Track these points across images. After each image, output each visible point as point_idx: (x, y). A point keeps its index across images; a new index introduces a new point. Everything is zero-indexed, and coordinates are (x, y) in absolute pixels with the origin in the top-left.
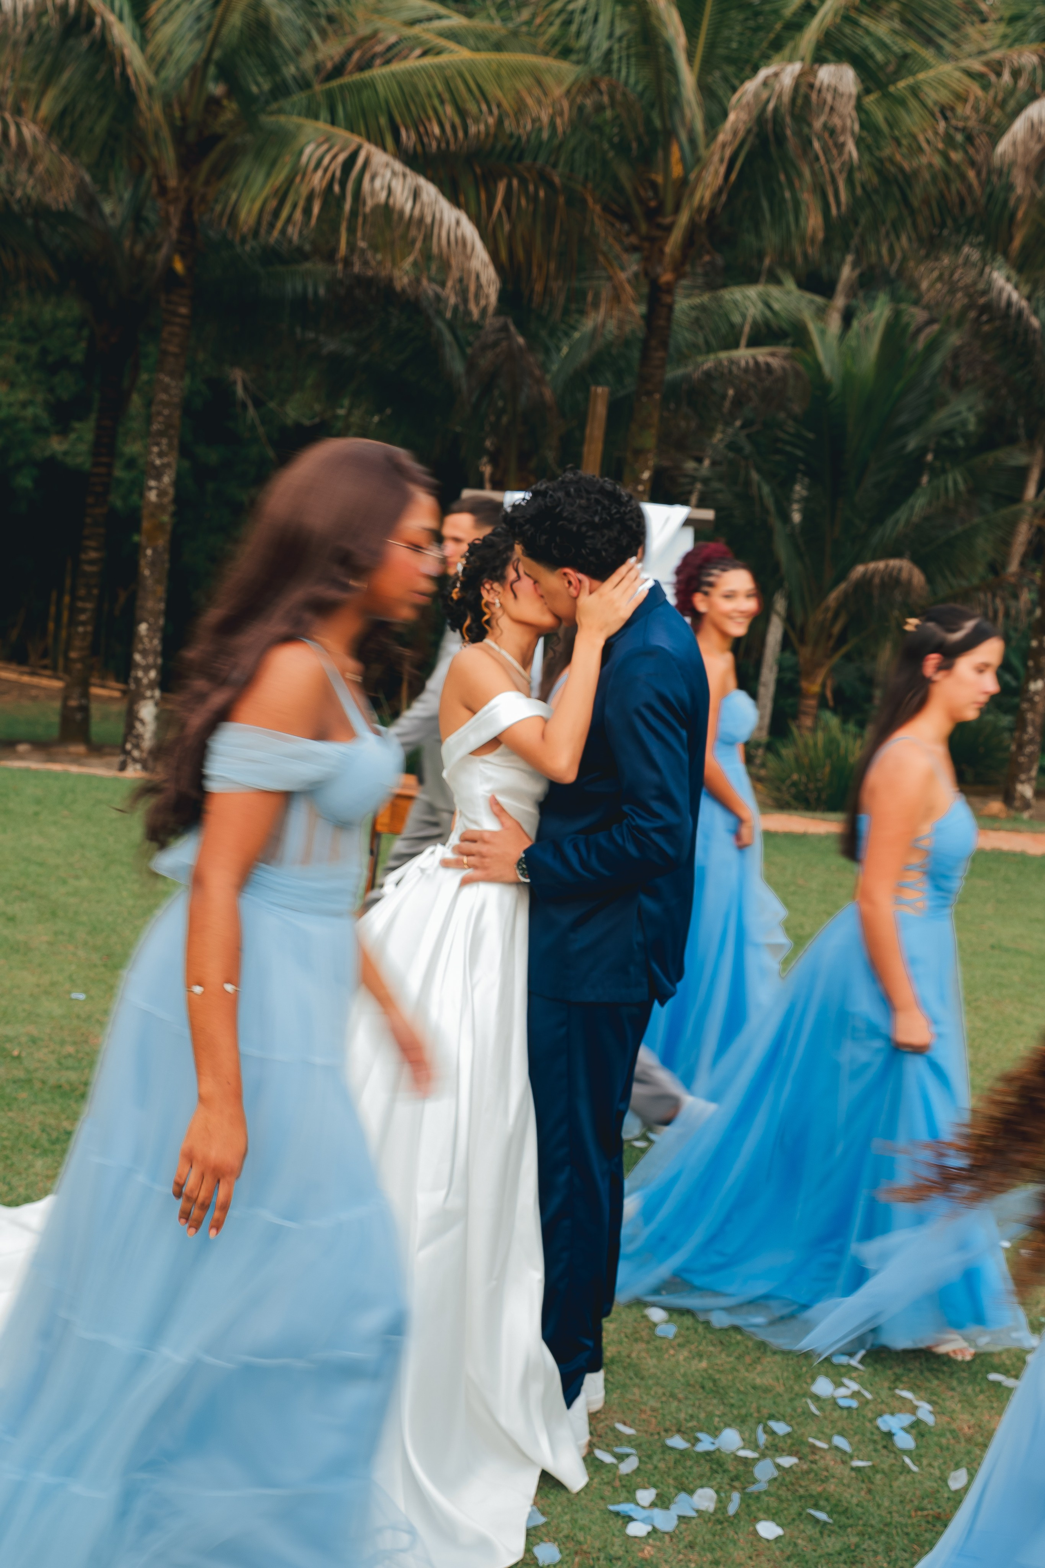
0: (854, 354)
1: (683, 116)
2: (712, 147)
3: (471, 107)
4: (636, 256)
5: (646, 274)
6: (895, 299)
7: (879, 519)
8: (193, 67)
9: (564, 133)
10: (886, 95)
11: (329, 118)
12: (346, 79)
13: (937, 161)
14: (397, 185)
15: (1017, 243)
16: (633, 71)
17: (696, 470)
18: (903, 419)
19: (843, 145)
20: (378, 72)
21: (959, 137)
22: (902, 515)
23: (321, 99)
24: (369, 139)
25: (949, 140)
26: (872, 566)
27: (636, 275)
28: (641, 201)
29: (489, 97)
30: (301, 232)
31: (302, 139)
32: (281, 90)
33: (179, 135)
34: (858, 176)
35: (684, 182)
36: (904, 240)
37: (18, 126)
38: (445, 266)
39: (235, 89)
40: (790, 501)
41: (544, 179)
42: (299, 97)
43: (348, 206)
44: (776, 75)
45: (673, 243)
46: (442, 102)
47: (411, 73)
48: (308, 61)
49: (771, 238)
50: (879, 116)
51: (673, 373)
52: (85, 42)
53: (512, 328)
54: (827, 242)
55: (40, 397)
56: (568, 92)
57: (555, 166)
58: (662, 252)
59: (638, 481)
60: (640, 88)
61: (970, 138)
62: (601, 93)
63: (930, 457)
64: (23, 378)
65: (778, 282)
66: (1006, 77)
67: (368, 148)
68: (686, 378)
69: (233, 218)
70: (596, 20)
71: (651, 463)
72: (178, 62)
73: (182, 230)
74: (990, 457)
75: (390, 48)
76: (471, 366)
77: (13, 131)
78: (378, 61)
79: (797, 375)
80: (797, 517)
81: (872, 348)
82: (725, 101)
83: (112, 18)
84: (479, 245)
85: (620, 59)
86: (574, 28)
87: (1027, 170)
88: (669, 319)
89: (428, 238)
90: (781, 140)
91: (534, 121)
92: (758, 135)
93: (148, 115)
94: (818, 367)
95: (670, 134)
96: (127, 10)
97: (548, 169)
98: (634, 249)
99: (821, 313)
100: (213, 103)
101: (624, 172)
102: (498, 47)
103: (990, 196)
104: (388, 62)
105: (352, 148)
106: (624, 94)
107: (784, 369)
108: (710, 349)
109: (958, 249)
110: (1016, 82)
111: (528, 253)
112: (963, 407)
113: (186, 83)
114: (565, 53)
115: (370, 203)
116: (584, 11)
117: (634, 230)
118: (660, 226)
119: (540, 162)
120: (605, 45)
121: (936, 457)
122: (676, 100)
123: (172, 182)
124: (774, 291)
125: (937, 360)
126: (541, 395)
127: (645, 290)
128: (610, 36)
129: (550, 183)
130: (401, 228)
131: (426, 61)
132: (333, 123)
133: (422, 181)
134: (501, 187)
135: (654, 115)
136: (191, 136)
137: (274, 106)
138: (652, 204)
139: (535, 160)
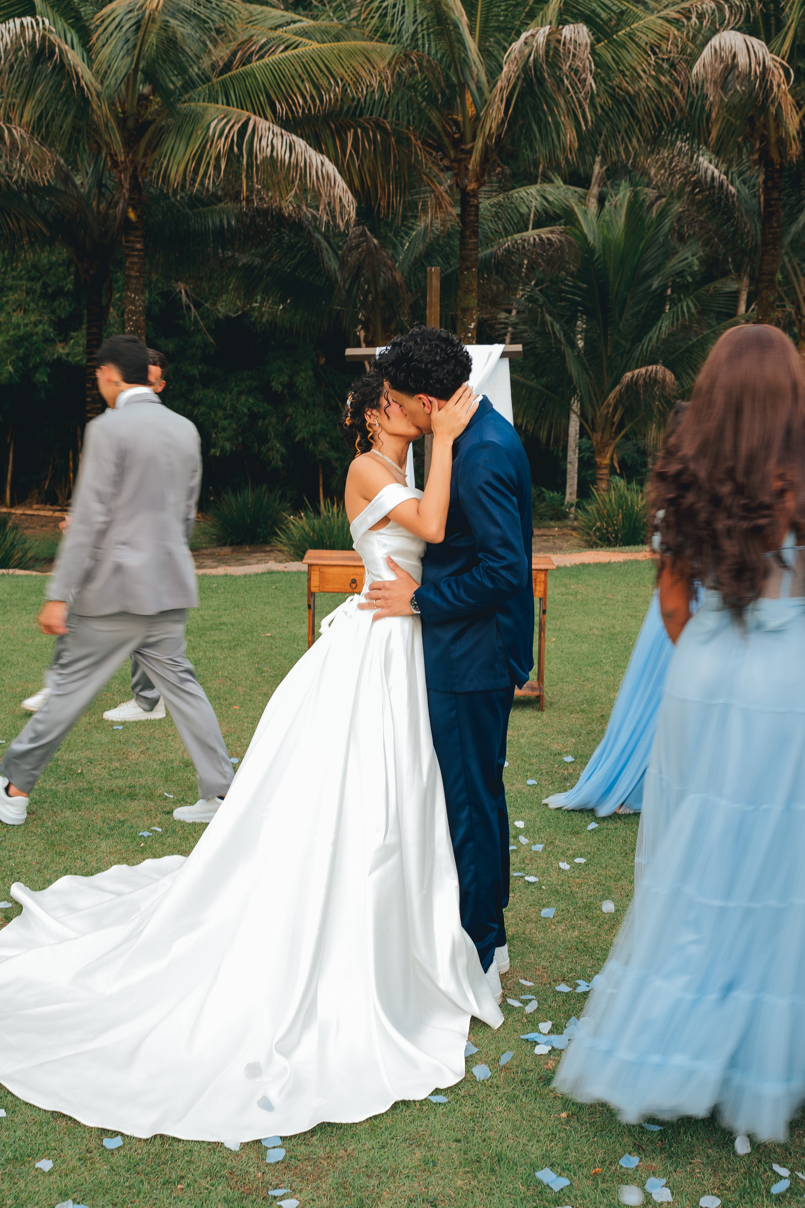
0: (609, 225)
1: (471, 72)
2: (494, 90)
3: (323, 82)
4: (450, 173)
5: (458, 186)
6: (633, 184)
7: (638, 339)
8: (127, 76)
9: (389, 93)
10: (611, 42)
11: (225, 101)
12: (234, 72)
13: (652, 84)
14: (277, 142)
15: (714, 134)
16: (433, 44)
17: (506, 318)
18: (647, 267)
19: (585, 80)
20: (255, 64)
21: (666, 66)
22: (654, 334)
23: (218, 87)
24: (255, 114)
25: (658, 68)
26: (636, 371)
27: (451, 187)
28: (448, 135)
29: (334, 73)
30: (214, 183)
31: (208, 118)
32: (189, 85)
33: (122, 123)
34: (597, 100)
35: (477, 118)
36: (634, 141)
37: (10, 130)
38: (317, 195)
39: (158, 88)
40: (575, 334)
41: (379, 127)
42: (203, 88)
43: (245, 160)
44: (533, 36)
45: (474, 162)
46: (303, 81)
47: (278, 63)
48: (206, 63)
49: (542, 151)
50: (608, 57)
51: (483, 253)
52: (50, 66)
53: (368, 233)
54: (581, 148)
55: (46, 317)
56: (389, 64)
57: (385, 117)
58: (467, 169)
59: (468, 330)
60: (439, 56)
61: (673, 66)
62: (413, 62)
63: (669, 292)
64: (32, 306)
65: (551, 181)
66: (694, 19)
67: (254, 118)
68: (494, 255)
69: (166, 178)
70: (403, 12)
71: (475, 317)
72: (115, 73)
73: (130, 191)
74: (711, 287)
75: (261, 48)
76: (343, 263)
77: (8, 134)
78: (255, 58)
79: (570, 243)
80: (581, 344)
81: (621, 220)
82: (500, 58)
83: (66, 48)
84: (339, 179)
85: (423, 35)
86: (389, 18)
87: (715, 83)
88: (477, 215)
89: (303, 176)
90: (541, 81)
91: (368, 87)
92: (525, 80)
93: (99, 113)
94: (585, 237)
95: (464, 85)
96: (76, 41)
97: (382, 119)
98: (448, 169)
99: (583, 200)
100: (143, 99)
101: (434, 116)
102: (337, 38)
103: (692, 104)
104: (262, 57)
105: (243, 120)
106: (428, 61)
107: (560, 241)
108: (507, 233)
109: (673, 144)
110: (701, 23)
111: (374, 180)
112: (689, 254)
113: (123, 87)
114: (384, 37)
115: (260, 157)
116: (394, 6)
117: (446, 156)
118: (462, 151)
119: (375, 116)
120: (412, 29)
121: (672, 292)
122: (465, 62)
123: (121, 158)
124: (548, 187)
125: (667, 223)
126: (394, 278)
127: (458, 197)
128: (415, 22)
129: (384, 130)
130: (284, 172)
131: (288, 53)
132: (228, 104)
133: (294, 137)
134: (350, 136)
135: (451, 74)
136: (131, 124)
137: (186, 97)
138: (456, 136)
139: (371, 114)
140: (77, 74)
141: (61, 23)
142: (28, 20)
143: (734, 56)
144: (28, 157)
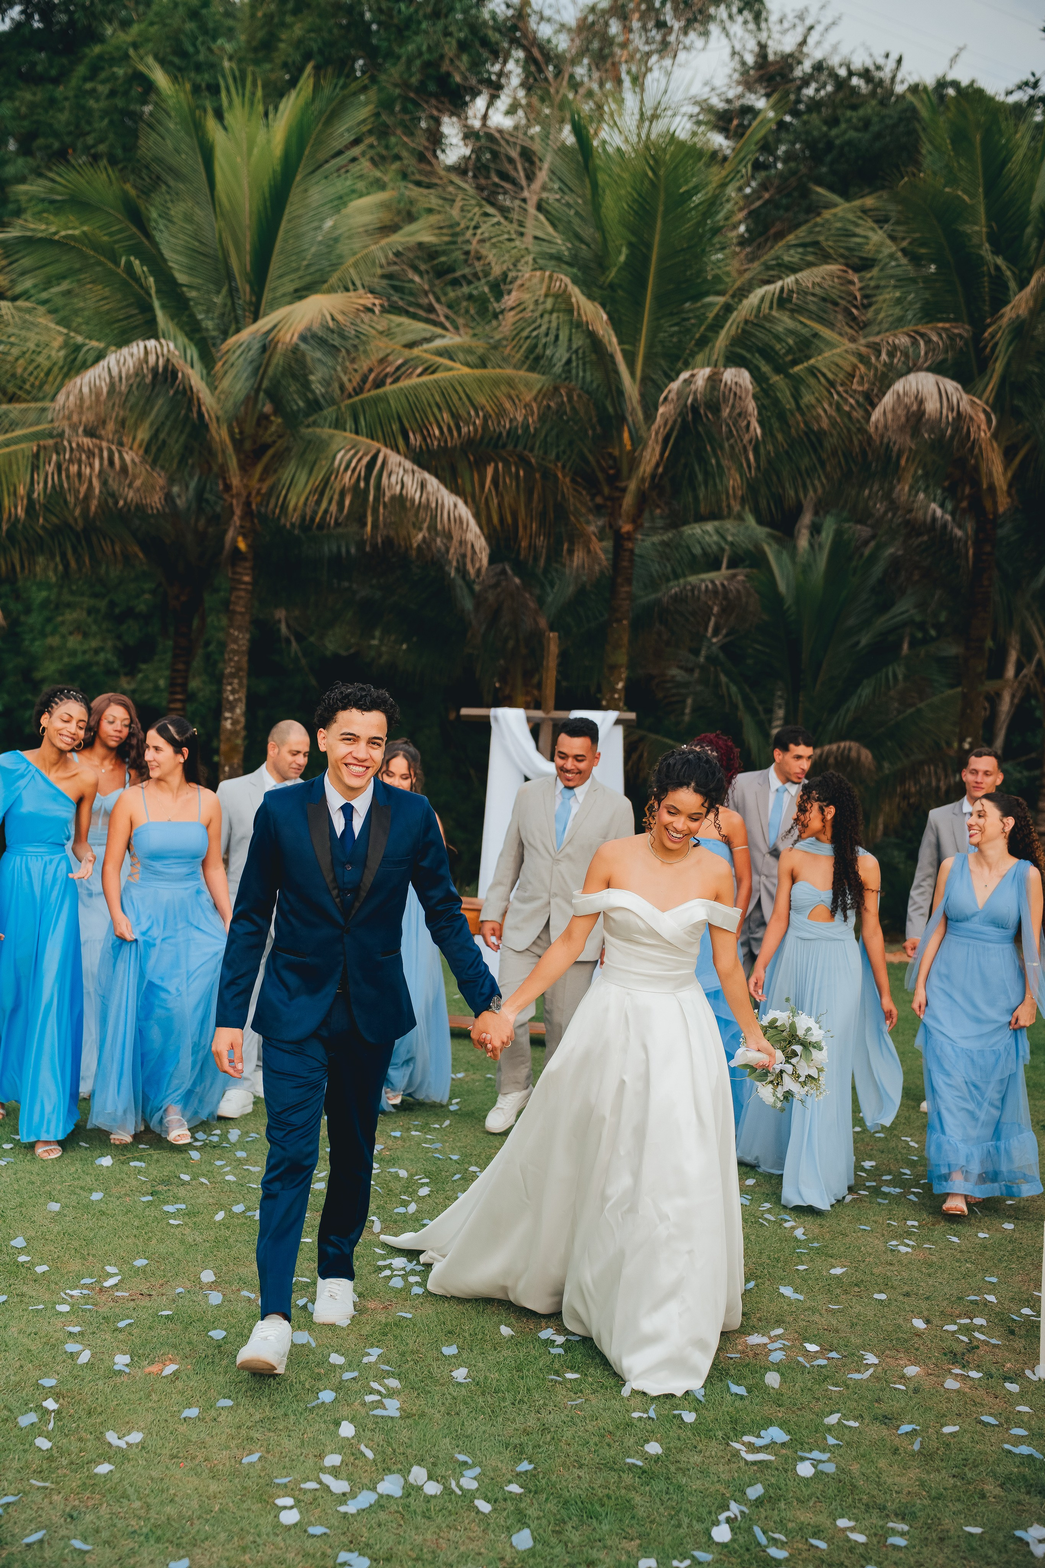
0: (805, 569)
1: (627, 407)
2: (650, 430)
3: (463, 412)
4: (600, 514)
5: (609, 527)
6: (842, 518)
7: (836, 708)
8: (248, 398)
9: (536, 426)
11: (354, 428)
12: (365, 395)
14: (408, 480)
16: (588, 374)
19: (749, 423)
20: (389, 389)
22: (852, 704)
23: (346, 412)
24: (385, 444)
26: (827, 748)
27: (601, 529)
28: (603, 470)
29: (475, 403)
30: (335, 518)
31: (333, 447)
32: (315, 406)
33: (238, 444)
34: (763, 447)
35: (633, 456)
37: (120, 453)
38: (449, 536)
39: (280, 408)
41: (523, 461)
42: (329, 412)
43: (371, 498)
44: (692, 378)
45: (628, 501)
46: (440, 409)
47: (415, 388)
51: (647, 598)
52: (170, 389)
53: (509, 572)
55: (110, 644)
56: (536, 397)
57: (532, 450)
58: (620, 508)
59: (615, 691)
60: (595, 385)
62: (562, 396)
64: (94, 628)
66: (884, 356)
67: (385, 451)
68: (658, 601)
69: (284, 507)
71: (623, 676)
72: (236, 396)
73: (242, 518)
75: (398, 368)
76: (478, 603)
77: (117, 455)
78: (389, 380)
83: (189, 371)
84: (472, 522)
85: (578, 364)
86: (540, 346)
87: (901, 429)
88: (632, 560)
89: (434, 518)
91: (511, 421)
92: (682, 424)
93: (217, 438)
94: (775, 585)
95: (621, 420)
96: (195, 357)
97: (526, 453)
98: (600, 507)
100: (263, 418)
101: (587, 449)
102: (483, 363)
104: (396, 380)
105: (373, 452)
106: (579, 395)
107: (737, 589)
108: (676, 577)
110: (892, 360)
111: (515, 517)
113: (242, 409)
114: (535, 366)
115: (388, 494)
117: (598, 494)
118: (617, 488)
119: (520, 448)
120: (565, 356)
123: (236, 483)
124: (728, 525)
125: (877, 571)
126: (537, 623)
127: (609, 539)
128: (569, 350)
129: (528, 463)
130: (413, 512)
131: (425, 378)
132: (357, 433)
133: (427, 475)
134: (490, 471)
135: (608, 404)
136: (248, 445)
137: (311, 419)
138: (611, 472)
139: (515, 446)
140: (198, 399)
141: (182, 339)
142: (152, 343)
143: (921, 402)
144: (138, 483)
